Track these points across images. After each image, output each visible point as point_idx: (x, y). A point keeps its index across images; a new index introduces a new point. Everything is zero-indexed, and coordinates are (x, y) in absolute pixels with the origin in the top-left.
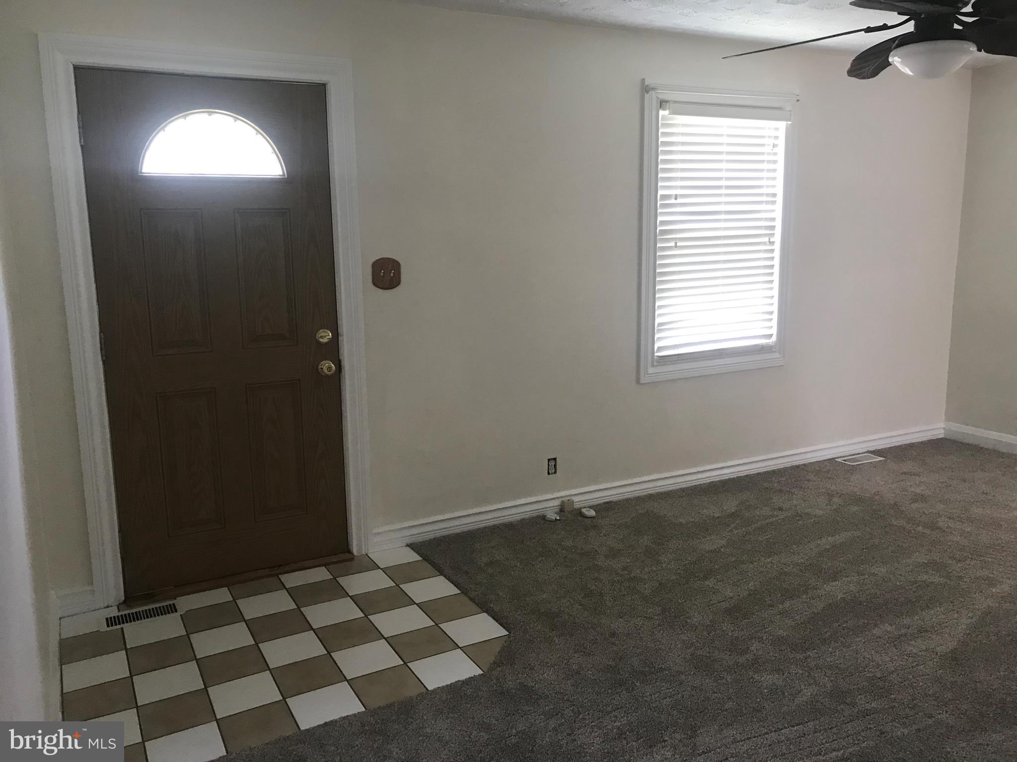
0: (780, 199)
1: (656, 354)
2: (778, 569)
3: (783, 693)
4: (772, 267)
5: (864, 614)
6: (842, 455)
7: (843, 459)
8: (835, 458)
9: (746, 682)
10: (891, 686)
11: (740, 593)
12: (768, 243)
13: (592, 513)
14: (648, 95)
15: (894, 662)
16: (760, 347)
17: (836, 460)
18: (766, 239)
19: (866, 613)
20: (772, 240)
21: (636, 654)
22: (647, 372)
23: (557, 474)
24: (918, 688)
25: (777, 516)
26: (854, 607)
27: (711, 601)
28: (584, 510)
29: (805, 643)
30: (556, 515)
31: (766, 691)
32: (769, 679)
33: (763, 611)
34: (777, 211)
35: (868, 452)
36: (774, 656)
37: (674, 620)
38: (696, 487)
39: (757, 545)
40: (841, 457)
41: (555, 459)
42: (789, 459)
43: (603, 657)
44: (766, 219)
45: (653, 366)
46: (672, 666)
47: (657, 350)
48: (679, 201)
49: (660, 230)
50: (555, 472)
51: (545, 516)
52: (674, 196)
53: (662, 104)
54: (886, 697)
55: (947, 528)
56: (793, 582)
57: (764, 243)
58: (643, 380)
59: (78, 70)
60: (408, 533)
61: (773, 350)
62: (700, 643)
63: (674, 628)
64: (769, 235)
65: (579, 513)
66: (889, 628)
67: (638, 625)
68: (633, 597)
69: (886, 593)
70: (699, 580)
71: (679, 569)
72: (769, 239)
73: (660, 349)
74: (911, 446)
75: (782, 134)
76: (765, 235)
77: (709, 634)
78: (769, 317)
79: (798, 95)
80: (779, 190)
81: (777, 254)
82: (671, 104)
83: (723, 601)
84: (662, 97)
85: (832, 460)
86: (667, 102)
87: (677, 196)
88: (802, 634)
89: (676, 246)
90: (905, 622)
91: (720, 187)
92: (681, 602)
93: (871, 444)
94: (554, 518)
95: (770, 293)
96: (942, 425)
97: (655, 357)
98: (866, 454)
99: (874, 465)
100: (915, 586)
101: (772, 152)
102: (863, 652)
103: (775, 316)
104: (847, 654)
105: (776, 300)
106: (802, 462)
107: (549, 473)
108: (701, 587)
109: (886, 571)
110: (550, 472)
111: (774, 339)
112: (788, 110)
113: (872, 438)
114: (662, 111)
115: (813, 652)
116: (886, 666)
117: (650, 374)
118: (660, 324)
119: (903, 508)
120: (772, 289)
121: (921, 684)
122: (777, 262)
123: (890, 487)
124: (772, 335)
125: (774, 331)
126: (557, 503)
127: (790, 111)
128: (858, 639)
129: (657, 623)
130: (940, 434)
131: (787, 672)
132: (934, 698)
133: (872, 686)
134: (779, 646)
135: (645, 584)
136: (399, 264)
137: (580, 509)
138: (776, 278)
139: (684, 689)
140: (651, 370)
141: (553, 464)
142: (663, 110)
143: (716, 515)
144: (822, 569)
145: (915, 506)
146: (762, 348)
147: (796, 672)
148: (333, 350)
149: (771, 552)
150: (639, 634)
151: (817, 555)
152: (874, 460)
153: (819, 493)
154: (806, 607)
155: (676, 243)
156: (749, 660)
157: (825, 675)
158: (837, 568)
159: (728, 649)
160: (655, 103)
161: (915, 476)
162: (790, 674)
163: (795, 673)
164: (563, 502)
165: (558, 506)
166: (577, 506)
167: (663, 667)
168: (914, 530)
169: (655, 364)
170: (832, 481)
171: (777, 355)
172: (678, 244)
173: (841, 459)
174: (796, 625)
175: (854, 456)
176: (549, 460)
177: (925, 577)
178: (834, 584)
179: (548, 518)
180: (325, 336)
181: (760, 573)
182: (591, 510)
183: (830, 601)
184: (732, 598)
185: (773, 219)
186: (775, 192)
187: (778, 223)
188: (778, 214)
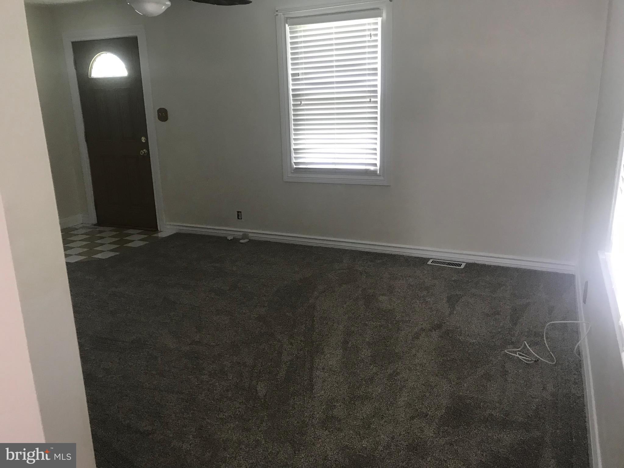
0: (379, 72)
4: (375, 118)
6: (442, 259)
12: (371, 102)
14: (278, 16)
18: (369, 100)
20: (374, 100)
22: (288, 175)
23: (242, 220)
34: (378, 81)
40: (439, 259)
41: (240, 212)
45: (291, 172)
49: (292, 94)
57: (368, 102)
58: (286, 179)
59: (74, 43)
60: (178, 227)
64: (373, 96)
72: (371, 99)
73: (296, 163)
75: (379, 27)
76: (369, 97)
78: (374, 152)
80: (379, 66)
84: (288, 16)
86: (291, 18)
91: (332, 67)
94: (229, 239)
95: (374, 136)
97: (293, 168)
101: (371, 39)
103: (378, 151)
105: (378, 142)
110: (239, 218)
111: (377, 167)
117: (289, 177)
118: (295, 149)
120: (376, 133)
122: (378, 115)
124: (377, 164)
125: (378, 162)
136: (167, 110)
140: (290, 175)
148: (146, 145)
160: (283, 20)
169: (293, 172)
172: (303, 103)
175: (450, 262)
180: (143, 140)
185: (376, 86)
186: (376, 67)
187: (379, 89)
188: (379, 83)
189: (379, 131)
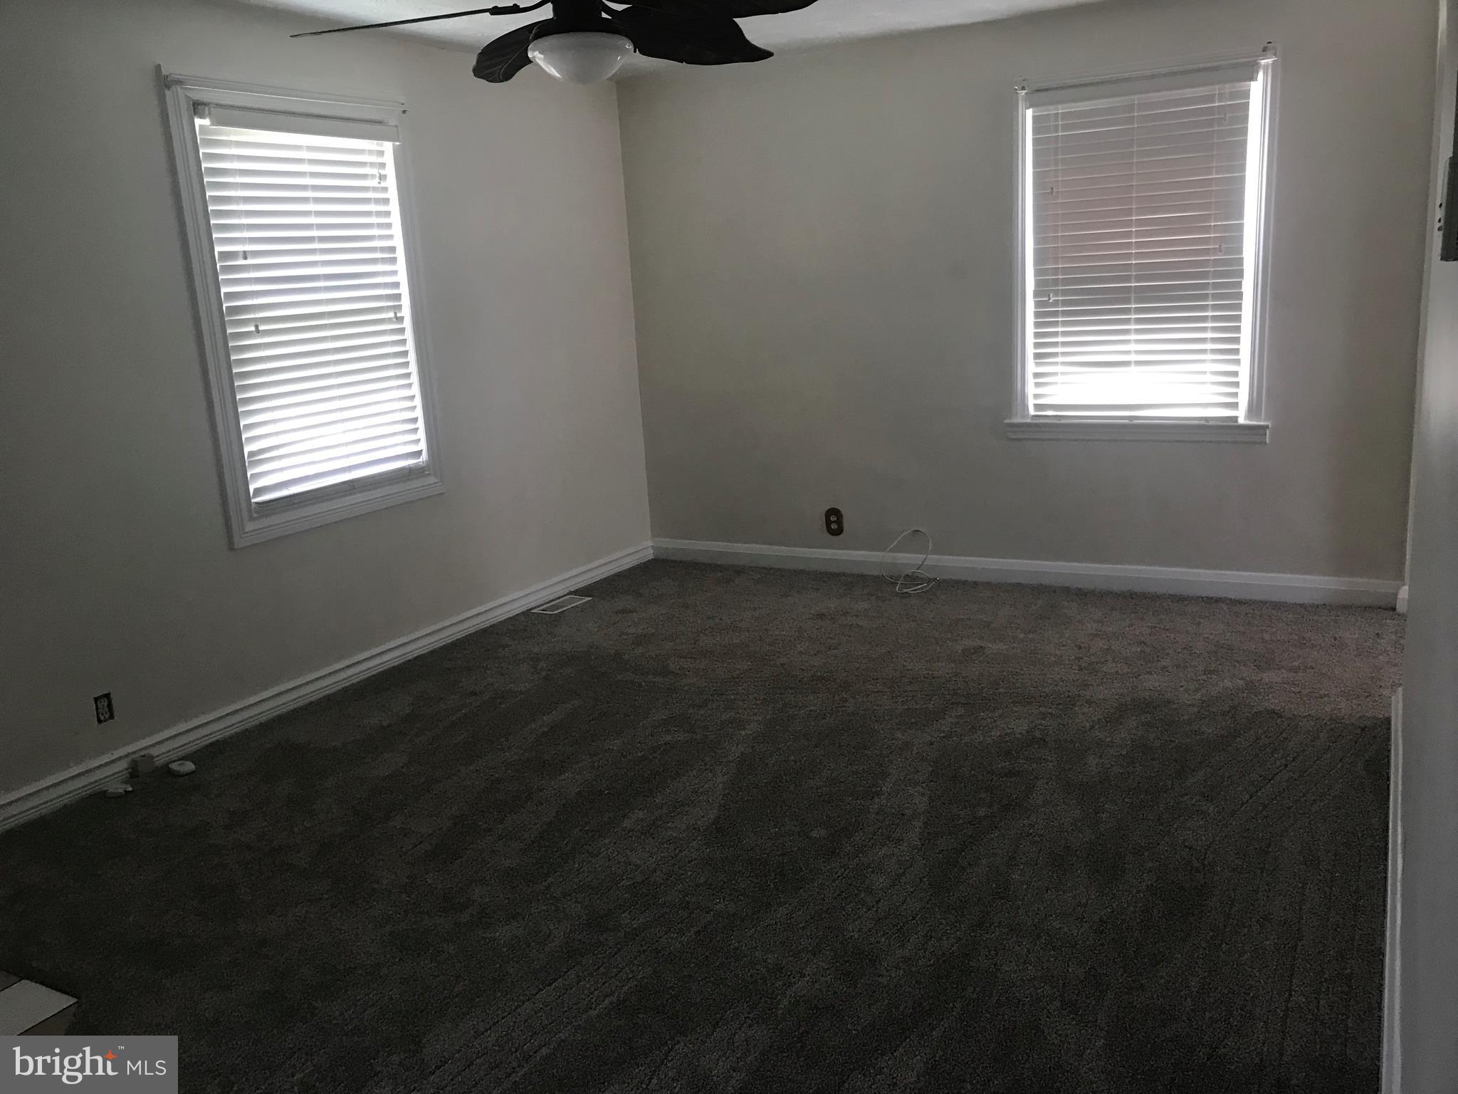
0: (400, 254)
1: (253, 501)
2: (486, 777)
3: (529, 945)
4: (405, 353)
5: (609, 806)
6: (539, 604)
7: (542, 608)
8: (531, 609)
9: (476, 946)
10: (656, 889)
11: (441, 826)
12: (395, 320)
13: (189, 766)
14: (171, 91)
15: (655, 857)
16: (408, 471)
17: (533, 611)
18: (391, 315)
19: (610, 804)
20: (398, 315)
21: (306, 960)
22: (243, 529)
23: (116, 718)
24: (688, 880)
25: (471, 703)
26: (594, 800)
27: (402, 847)
28: (174, 766)
29: (542, 867)
30: (124, 786)
31: (505, 950)
32: (506, 932)
33: (479, 841)
34: (400, 273)
35: (570, 593)
36: (506, 899)
37: (355, 892)
38: (345, 690)
39: (451, 752)
40: (538, 606)
41: (107, 696)
42: (475, 621)
43: (253, 984)
44: (386, 285)
45: (251, 519)
46: (365, 959)
47: (253, 495)
48: (250, 261)
49: (227, 307)
50: (112, 717)
51: (105, 791)
52: (241, 255)
53: (198, 108)
54: (654, 904)
55: (679, 669)
56: (510, 789)
57: (389, 320)
58: (239, 543)
61: (427, 472)
62: (399, 914)
63: (357, 904)
64: (394, 307)
65: (166, 771)
66: (641, 815)
67: (300, 917)
68: (283, 877)
69: (628, 771)
70: (380, 822)
71: (346, 815)
72: (396, 314)
73: (259, 491)
74: (619, 576)
75: (389, 159)
76: (389, 308)
77: (409, 897)
78: (415, 426)
79: (403, 104)
80: (398, 242)
81: (409, 335)
82: (212, 109)
83: (420, 844)
84: (196, 96)
85: (527, 613)
86: (205, 104)
87: (247, 253)
88: (536, 856)
89: (258, 331)
90: (657, 801)
91: (310, 239)
92: (358, 863)
93: (568, 584)
94: (121, 791)
95: (409, 392)
96: (650, 544)
97: (253, 506)
98: (569, 596)
99: (582, 608)
100: (659, 752)
101: (378, 185)
102: (617, 855)
103: (421, 424)
104: (598, 865)
105: (418, 402)
106: (487, 624)
107: (100, 721)
108: (385, 831)
109: (621, 742)
110: (102, 718)
111: (424, 456)
112: (394, 124)
113: (567, 575)
114: (199, 120)
115: (555, 876)
116: (646, 865)
117: (247, 533)
118: (252, 454)
119: (626, 657)
120: (410, 385)
121: (689, 873)
122: (410, 346)
123: (605, 634)
124: (422, 450)
125: (423, 446)
126: (123, 765)
127: (396, 126)
128: (607, 841)
129: (330, 904)
130: (649, 554)
131: (528, 914)
132: (707, 887)
133: (635, 897)
134: (509, 882)
135: (299, 852)
137: (166, 766)
138: (413, 368)
139: (390, 988)
140: (250, 527)
141: (106, 704)
142: (201, 118)
143: (385, 724)
144: (544, 762)
145: (639, 651)
146: (410, 472)
147: (539, 910)
149: (473, 756)
150: (305, 929)
151: (535, 744)
152: (580, 602)
153: (519, 660)
154: (534, 818)
155: (257, 327)
156: (473, 915)
157: (576, 902)
158: (563, 755)
159: (441, 910)
160: (184, 106)
161: (632, 612)
162: (532, 915)
163: (539, 912)
164: (134, 762)
165: (126, 769)
166: (159, 762)
167: (352, 966)
168: (644, 681)
169: (255, 515)
170: (533, 641)
171: (432, 480)
172: (261, 328)
173: (539, 609)
174: (526, 847)
175: (553, 603)
176: (96, 700)
177: (669, 738)
178: (563, 777)
179: (112, 793)
181: (464, 790)
182: (187, 763)
183: (564, 801)
184: (432, 834)
185: (397, 285)
186: (393, 245)
187: (404, 290)
188: (402, 277)
189: (415, 379)
